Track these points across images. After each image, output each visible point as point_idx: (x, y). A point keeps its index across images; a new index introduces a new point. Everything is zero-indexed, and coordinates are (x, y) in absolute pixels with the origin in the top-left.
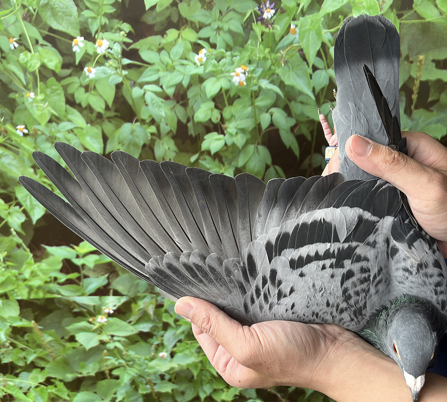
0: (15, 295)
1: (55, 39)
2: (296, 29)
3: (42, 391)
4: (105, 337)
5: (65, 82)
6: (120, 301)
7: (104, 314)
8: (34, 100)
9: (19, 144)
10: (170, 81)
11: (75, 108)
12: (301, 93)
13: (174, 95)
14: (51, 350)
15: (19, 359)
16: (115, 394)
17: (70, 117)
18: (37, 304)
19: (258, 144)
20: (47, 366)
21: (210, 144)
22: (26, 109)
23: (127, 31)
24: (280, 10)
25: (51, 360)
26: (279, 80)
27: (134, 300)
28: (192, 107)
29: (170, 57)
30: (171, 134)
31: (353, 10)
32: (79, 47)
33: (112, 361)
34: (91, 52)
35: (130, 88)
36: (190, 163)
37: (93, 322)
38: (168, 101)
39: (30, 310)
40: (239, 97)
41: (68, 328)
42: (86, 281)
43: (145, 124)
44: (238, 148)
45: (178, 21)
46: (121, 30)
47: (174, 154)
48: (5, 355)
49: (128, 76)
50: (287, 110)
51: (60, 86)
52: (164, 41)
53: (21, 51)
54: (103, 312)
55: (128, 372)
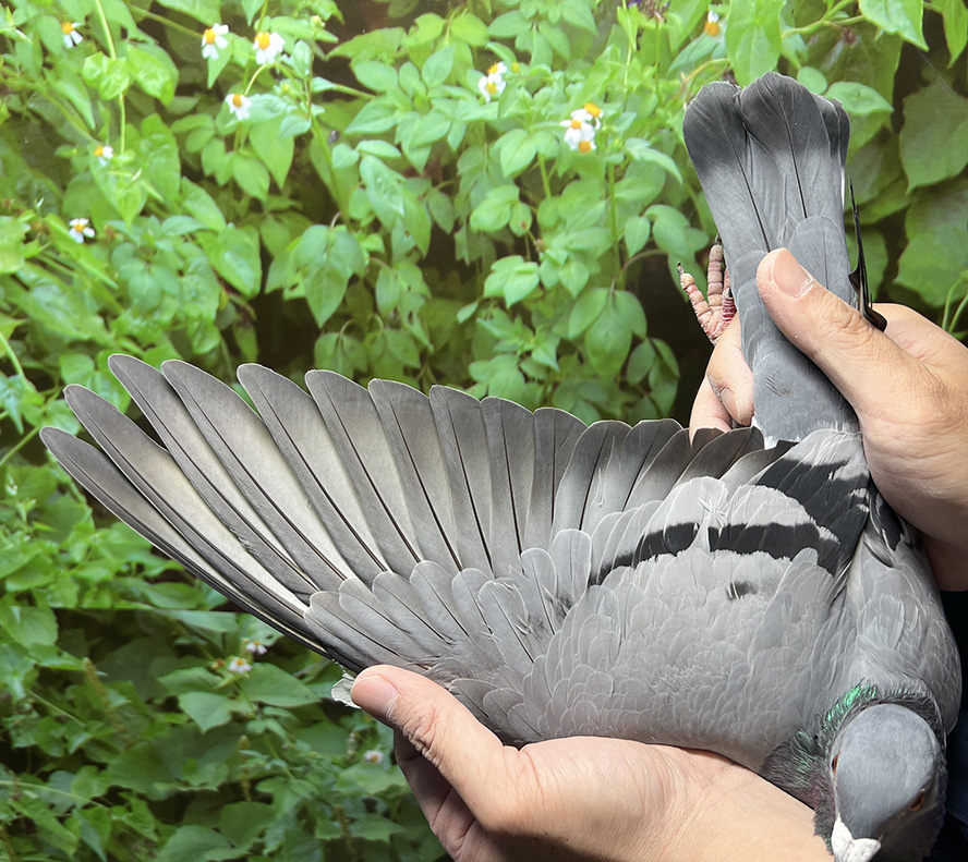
0: (49, 597)
1: (160, 27)
2: (721, 25)
3: (98, 817)
4: (244, 707)
5: (181, 126)
7: (245, 655)
8: (112, 164)
9: (74, 261)
10: (420, 134)
11: (201, 185)
13: (427, 167)
14: (122, 727)
15: (52, 741)
16: (262, 835)
17: (188, 205)
18: (95, 622)
19: (616, 288)
20: (113, 762)
21: (505, 282)
22: (92, 183)
23: (327, 16)
25: (121, 749)
26: (674, 142)
28: (467, 197)
29: (421, 79)
30: (416, 257)
32: (216, 47)
33: (258, 761)
34: (243, 62)
35: (326, 147)
36: (456, 323)
37: (219, 671)
38: (413, 181)
39: (81, 632)
40: (577, 177)
41: (163, 680)
43: (357, 230)
44: (568, 294)
46: (311, 12)
47: (421, 302)
48: (21, 731)
49: (324, 119)
50: (690, 211)
51: (170, 135)
52: (409, 41)
53: (88, 53)
54: (242, 650)
55: (294, 789)
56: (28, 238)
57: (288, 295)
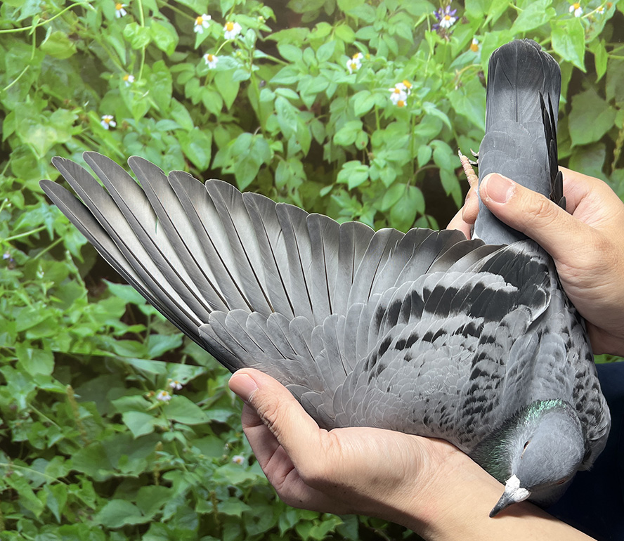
0: (52, 344)
1: (173, 12)
2: (479, 46)
3: (59, 491)
4: (163, 423)
5: (176, 68)
6: (193, 374)
7: (167, 391)
8: (132, 86)
9: (101, 140)
10: (311, 87)
11: (182, 103)
12: (473, 127)
13: (313, 106)
14: (84, 431)
15: (39, 438)
16: (162, 508)
17: (174, 114)
18: (78, 362)
19: (410, 184)
20: (76, 455)
21: (349, 175)
22: (119, 95)
23: (267, 17)
24: (462, 19)
25: (81, 446)
26: (449, 106)
27: (212, 374)
28: (333, 125)
29: (315, 57)
30: (300, 156)
31: (552, 33)
32: (203, 27)
33: (167, 459)
34: (217, 36)
35: (257, 89)
36: (319, 196)
37: (151, 399)
38: (304, 113)
39: (68, 368)
40: (395, 120)
41: (114, 402)
42: (152, 338)
43: (269, 137)
44: (383, 185)
45: (334, 14)
46: (259, 14)
47: (301, 182)
48: (20, 430)
49: (258, 74)
50: (454, 146)
51: (169, 73)
52: (311, 36)
53: (128, 22)
54: (167, 386)
55: (186, 478)
56: (76, 124)
57: (224, 171)
